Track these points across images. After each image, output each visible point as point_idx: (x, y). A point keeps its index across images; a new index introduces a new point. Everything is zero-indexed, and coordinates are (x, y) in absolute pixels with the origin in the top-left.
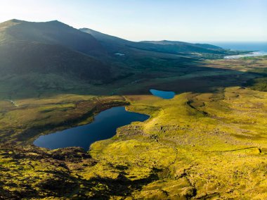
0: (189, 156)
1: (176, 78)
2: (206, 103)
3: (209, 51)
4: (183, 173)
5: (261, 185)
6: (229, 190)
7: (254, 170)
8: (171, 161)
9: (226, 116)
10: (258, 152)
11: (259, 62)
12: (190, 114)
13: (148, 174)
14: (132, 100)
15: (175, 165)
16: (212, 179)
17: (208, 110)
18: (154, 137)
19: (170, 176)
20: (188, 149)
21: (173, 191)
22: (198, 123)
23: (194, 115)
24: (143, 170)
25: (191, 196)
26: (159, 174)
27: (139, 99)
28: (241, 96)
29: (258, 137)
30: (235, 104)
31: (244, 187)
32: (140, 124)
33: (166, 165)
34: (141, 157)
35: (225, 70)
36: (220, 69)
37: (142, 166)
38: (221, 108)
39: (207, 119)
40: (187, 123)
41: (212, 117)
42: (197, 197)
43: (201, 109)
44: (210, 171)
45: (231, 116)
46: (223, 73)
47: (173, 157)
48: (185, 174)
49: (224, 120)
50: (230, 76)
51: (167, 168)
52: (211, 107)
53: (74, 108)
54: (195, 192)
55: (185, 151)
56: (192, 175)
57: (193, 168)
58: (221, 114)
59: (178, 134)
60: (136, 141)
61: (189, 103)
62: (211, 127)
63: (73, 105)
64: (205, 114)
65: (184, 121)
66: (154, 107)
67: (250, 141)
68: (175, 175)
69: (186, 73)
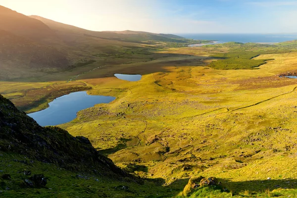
0: (159, 124)
1: (141, 63)
2: (174, 82)
3: (173, 41)
4: (154, 138)
5: (232, 131)
6: (202, 141)
7: (225, 121)
8: (141, 131)
9: (194, 89)
10: (227, 110)
11: (219, 48)
12: (158, 91)
13: (115, 145)
14: (94, 84)
15: (145, 133)
16: (185, 137)
17: (176, 87)
18: (121, 115)
19: (140, 144)
20: (158, 120)
21: (144, 152)
22: (167, 97)
23: (162, 91)
24: (110, 142)
25: (164, 153)
26: (128, 143)
27: (102, 83)
28: (206, 74)
29: (225, 101)
30: (201, 80)
31: (217, 136)
32: (104, 105)
33: (135, 135)
34: (106, 133)
35: (190, 56)
36: (186, 55)
37: (109, 140)
38: (188, 85)
39: (176, 94)
40: (156, 98)
41: (180, 92)
42: (170, 152)
43: (169, 87)
44: (182, 131)
45: (199, 89)
46: (189, 58)
47: (143, 127)
48: (156, 139)
49: (192, 93)
50: (195, 59)
51: (137, 137)
52: (179, 84)
53: (21, 96)
54: (168, 149)
55: (155, 122)
56: (163, 139)
57: (164, 133)
58: (188, 89)
59: (147, 108)
60: (101, 120)
61: (156, 82)
62: (180, 99)
63: (21, 94)
64: (174, 90)
65: (152, 97)
66: (119, 89)
67: (218, 104)
68: (146, 142)
69: (152, 59)
